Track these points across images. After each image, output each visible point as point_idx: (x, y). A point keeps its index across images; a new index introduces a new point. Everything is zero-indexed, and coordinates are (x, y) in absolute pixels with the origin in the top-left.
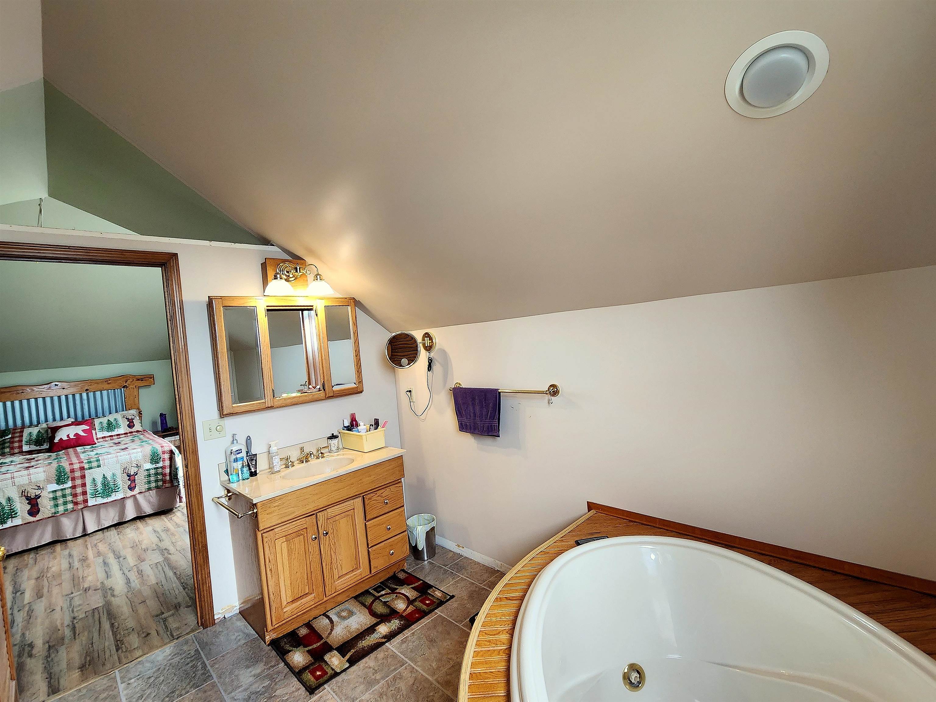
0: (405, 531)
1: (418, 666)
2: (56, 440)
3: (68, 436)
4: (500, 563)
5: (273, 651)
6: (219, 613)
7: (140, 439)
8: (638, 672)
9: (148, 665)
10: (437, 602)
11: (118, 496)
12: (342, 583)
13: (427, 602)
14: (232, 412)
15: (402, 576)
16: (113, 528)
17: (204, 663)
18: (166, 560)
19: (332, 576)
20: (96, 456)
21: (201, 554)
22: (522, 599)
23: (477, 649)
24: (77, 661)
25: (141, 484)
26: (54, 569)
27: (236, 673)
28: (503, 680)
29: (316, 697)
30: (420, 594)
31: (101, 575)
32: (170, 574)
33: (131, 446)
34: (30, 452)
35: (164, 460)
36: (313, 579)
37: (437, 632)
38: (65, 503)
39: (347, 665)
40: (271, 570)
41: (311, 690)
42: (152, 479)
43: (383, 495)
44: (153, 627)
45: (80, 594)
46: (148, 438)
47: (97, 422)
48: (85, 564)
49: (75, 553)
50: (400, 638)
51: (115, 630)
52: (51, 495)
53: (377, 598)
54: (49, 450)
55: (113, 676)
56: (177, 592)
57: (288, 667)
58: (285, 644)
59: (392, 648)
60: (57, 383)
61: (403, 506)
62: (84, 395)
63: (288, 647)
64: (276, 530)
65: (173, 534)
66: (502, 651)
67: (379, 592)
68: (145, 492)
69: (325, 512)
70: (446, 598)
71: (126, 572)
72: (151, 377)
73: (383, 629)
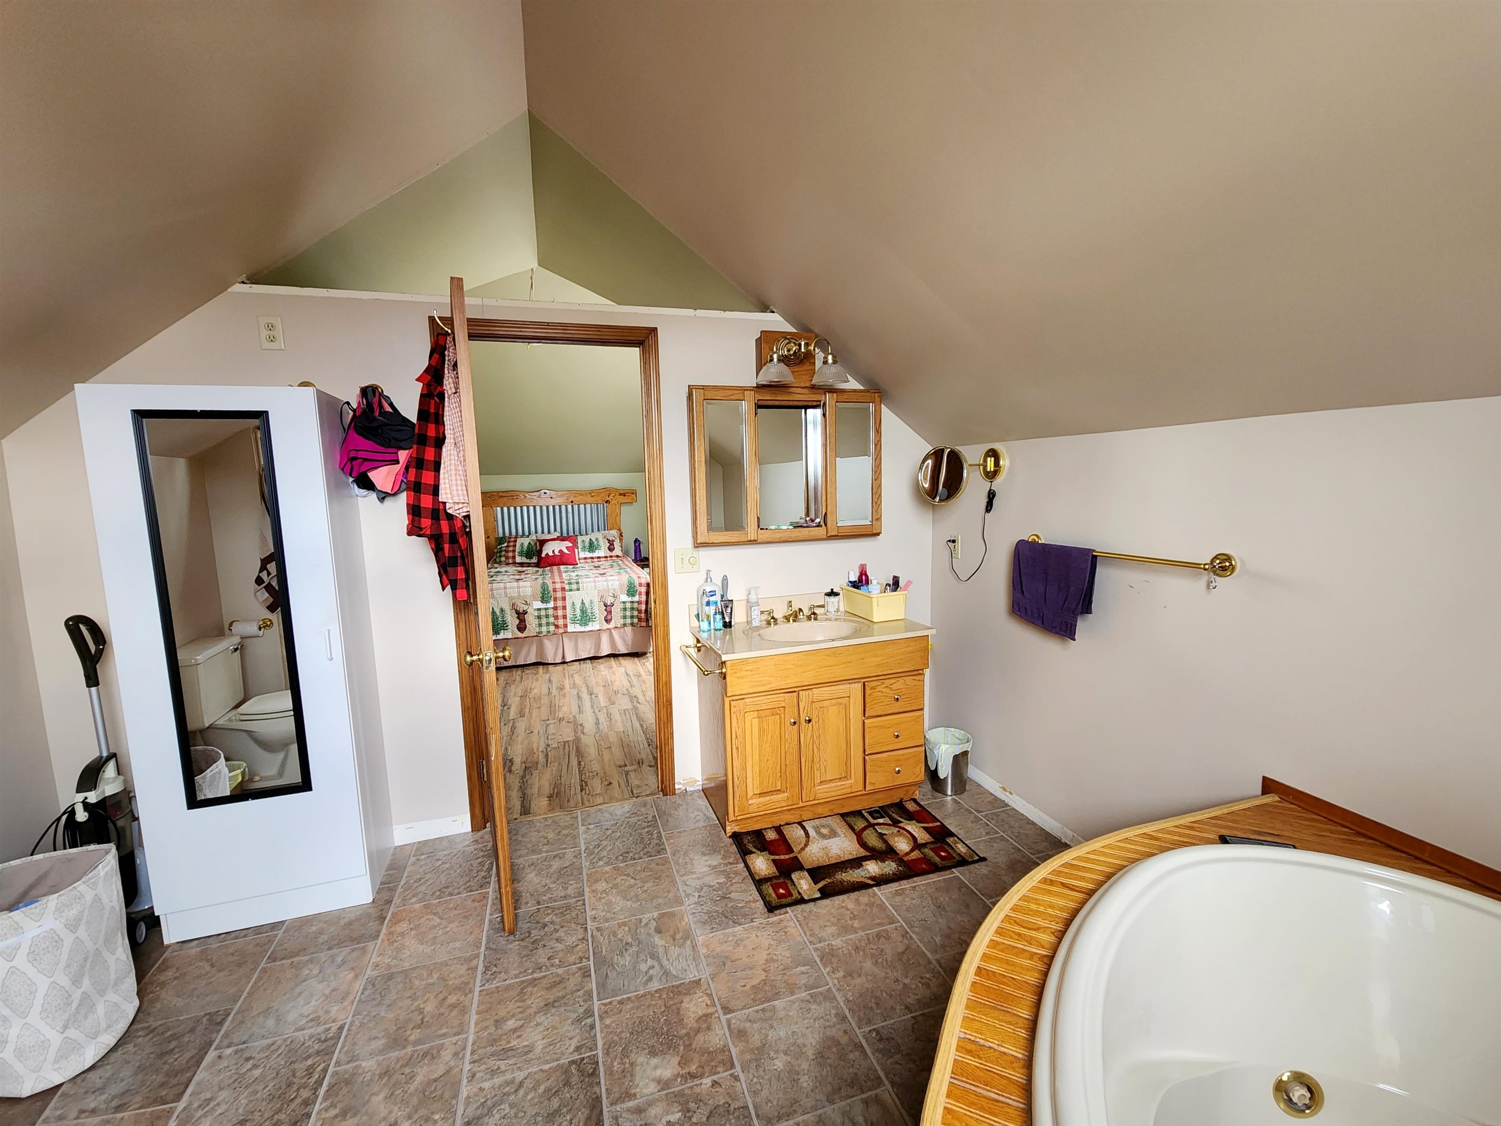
0: (921, 746)
1: (914, 932)
2: (543, 555)
3: (553, 552)
4: (1070, 833)
5: (734, 846)
6: (680, 783)
7: (619, 565)
8: (1310, 1090)
9: (606, 815)
10: (957, 858)
11: (594, 626)
12: (824, 791)
13: (943, 854)
14: (707, 541)
15: (911, 807)
16: (588, 661)
17: (659, 832)
18: (635, 708)
19: (813, 779)
20: (577, 578)
21: (665, 709)
22: (1090, 893)
23: (996, 939)
24: (547, 790)
25: (617, 620)
26: (536, 691)
27: (691, 856)
28: (1031, 998)
29: (776, 918)
30: (933, 840)
31: (575, 709)
32: (637, 725)
33: (610, 571)
34: (522, 564)
35: (640, 594)
36: (788, 774)
37: (950, 898)
38: (548, 624)
39: (818, 895)
40: (737, 748)
41: (771, 908)
42: (628, 613)
43: (894, 687)
44: (616, 778)
45: (555, 723)
46: (627, 566)
47: (580, 539)
48: (561, 693)
49: (554, 679)
50: (894, 887)
51: (581, 769)
52: (536, 613)
53: (873, 826)
54: (537, 565)
55: (575, 815)
56: (642, 747)
57: (747, 870)
58: (749, 842)
59: (881, 896)
60: (546, 491)
61: (922, 709)
62: (570, 507)
63: (750, 847)
64: (747, 700)
65: (643, 681)
66: (1038, 956)
67: (875, 818)
68: (621, 628)
69: (809, 691)
70: (972, 857)
71: (597, 711)
72: (634, 492)
73: (872, 868)
